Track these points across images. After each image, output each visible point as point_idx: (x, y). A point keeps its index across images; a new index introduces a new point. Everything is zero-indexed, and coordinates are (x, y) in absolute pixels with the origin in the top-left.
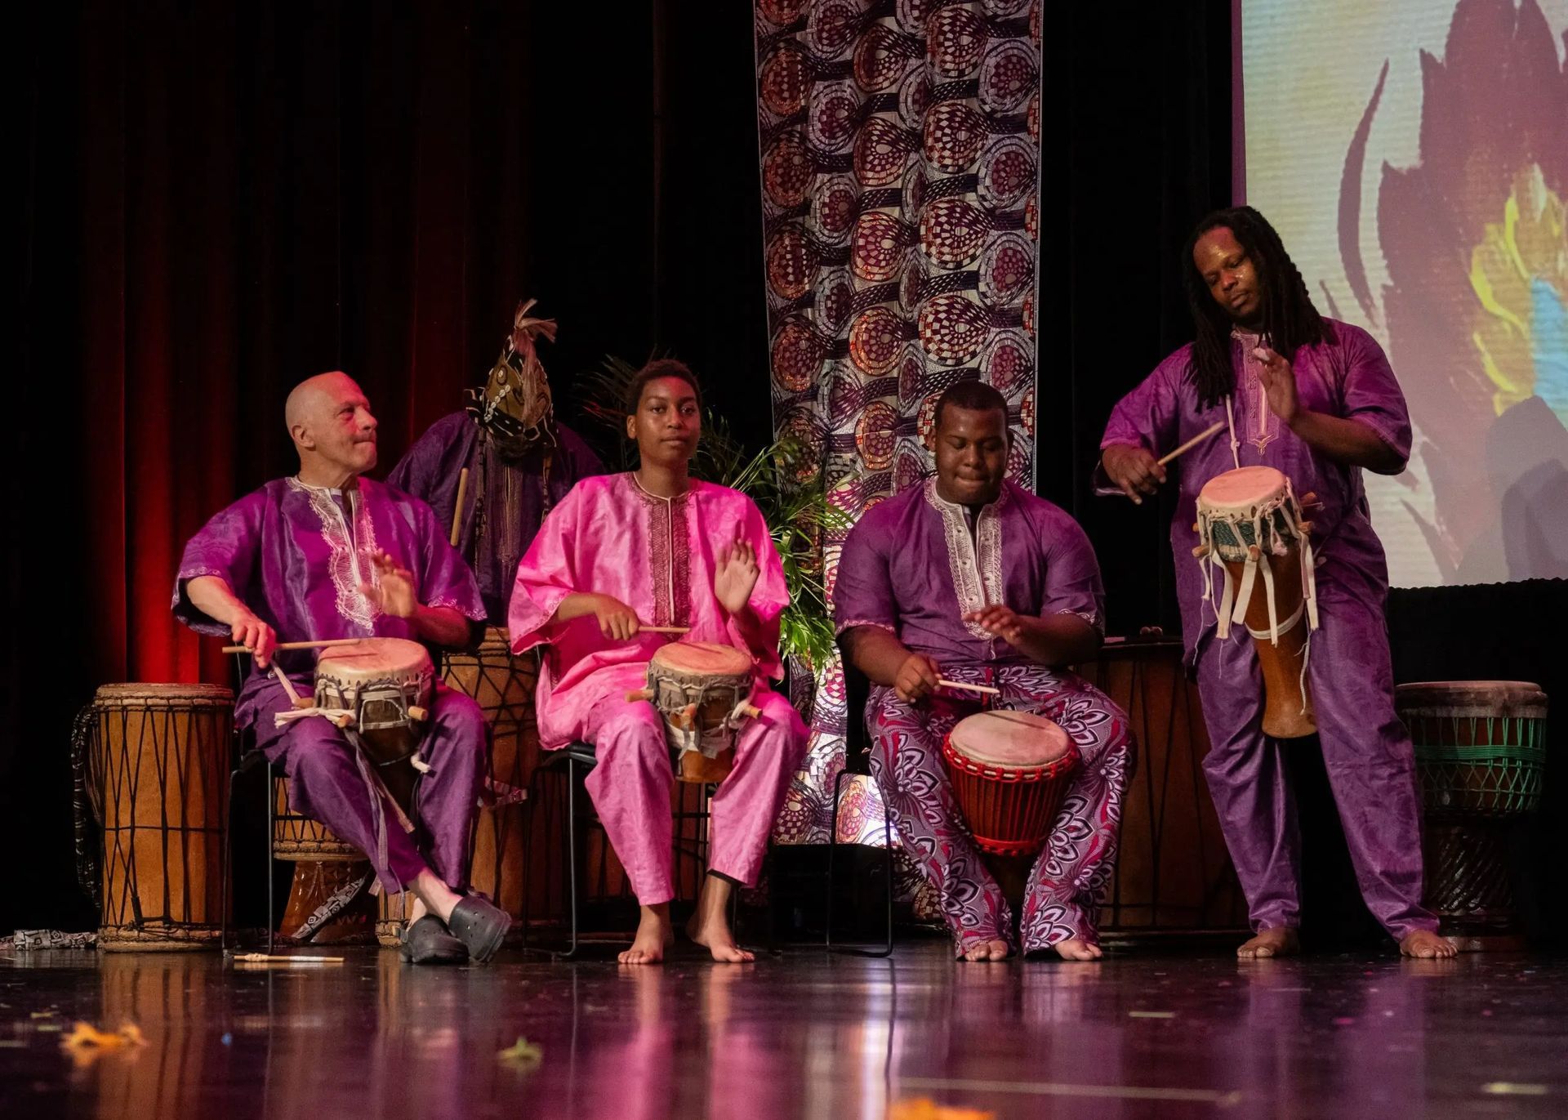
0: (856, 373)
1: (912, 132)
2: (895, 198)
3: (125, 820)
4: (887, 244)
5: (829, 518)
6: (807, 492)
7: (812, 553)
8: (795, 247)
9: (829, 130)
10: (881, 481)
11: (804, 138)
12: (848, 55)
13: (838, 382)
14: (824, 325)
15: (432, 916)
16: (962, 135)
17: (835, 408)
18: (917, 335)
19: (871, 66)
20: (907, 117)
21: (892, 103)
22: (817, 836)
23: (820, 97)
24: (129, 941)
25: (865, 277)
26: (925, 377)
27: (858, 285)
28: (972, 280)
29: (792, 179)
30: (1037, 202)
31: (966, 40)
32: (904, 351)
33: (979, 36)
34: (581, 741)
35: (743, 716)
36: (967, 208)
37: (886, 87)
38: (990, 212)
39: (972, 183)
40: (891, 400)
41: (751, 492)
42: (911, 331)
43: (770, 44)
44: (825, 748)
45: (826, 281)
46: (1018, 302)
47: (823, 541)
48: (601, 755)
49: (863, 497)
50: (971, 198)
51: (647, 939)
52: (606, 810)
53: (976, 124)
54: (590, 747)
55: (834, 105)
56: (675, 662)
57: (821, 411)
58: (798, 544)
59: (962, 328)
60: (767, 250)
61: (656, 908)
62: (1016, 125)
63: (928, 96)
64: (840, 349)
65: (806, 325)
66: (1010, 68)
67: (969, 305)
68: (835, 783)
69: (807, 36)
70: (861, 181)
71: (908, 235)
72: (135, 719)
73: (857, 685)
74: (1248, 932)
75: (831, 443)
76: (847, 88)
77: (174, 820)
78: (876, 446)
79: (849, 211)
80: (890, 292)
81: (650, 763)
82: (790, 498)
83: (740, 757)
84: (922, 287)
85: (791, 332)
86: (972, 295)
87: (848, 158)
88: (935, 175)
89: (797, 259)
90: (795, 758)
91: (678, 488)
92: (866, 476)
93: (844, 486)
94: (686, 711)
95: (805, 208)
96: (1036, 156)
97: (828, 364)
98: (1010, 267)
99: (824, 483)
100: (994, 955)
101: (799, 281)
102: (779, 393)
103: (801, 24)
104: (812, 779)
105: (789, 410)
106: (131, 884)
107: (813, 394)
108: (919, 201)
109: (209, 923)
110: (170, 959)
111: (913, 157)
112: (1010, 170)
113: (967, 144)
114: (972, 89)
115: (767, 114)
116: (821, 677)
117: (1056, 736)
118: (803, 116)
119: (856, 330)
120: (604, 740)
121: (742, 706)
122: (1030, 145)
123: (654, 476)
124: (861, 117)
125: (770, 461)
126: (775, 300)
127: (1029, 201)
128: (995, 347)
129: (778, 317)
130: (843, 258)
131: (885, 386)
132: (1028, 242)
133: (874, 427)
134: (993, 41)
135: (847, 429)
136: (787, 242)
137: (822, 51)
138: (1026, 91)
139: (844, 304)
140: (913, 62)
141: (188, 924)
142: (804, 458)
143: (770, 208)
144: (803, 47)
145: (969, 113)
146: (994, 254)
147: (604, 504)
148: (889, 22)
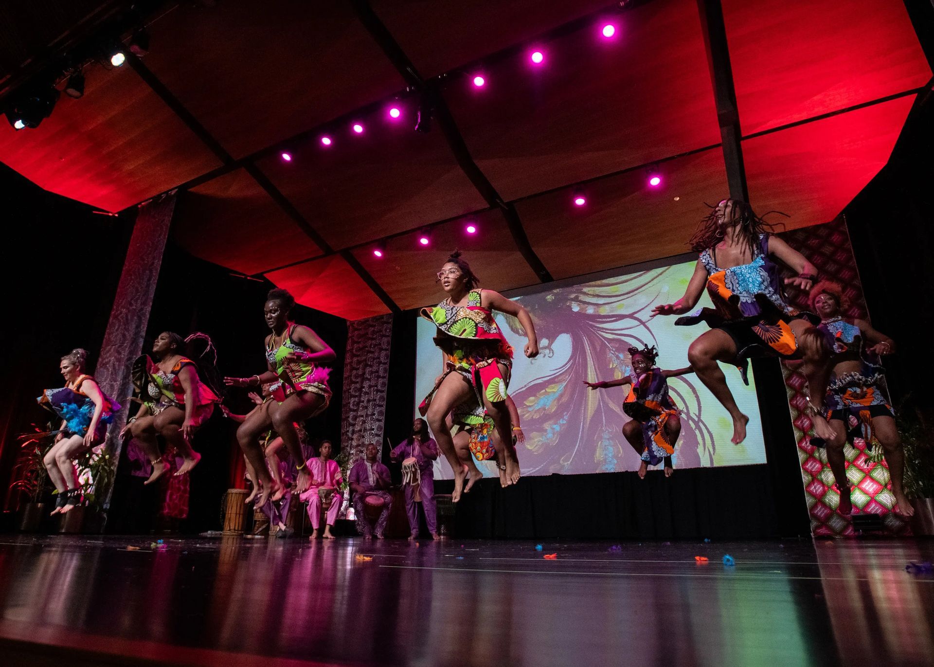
0: (354, 443)
1: (366, 406)
2: (362, 416)
3: (230, 512)
4: (361, 423)
5: (349, 466)
6: (345, 462)
7: (345, 471)
8: (347, 423)
9: (353, 405)
10: (357, 460)
11: (349, 406)
12: (357, 394)
13: (351, 444)
14: (350, 435)
15: (280, 529)
16: (373, 407)
17: (351, 449)
18: (364, 437)
19: (360, 396)
20: (365, 404)
21: (363, 402)
22: (343, 518)
23: (352, 400)
24: (228, 533)
25: (357, 428)
26: (365, 444)
27: (356, 429)
28: (373, 429)
29: (347, 412)
30: (384, 418)
31: (375, 393)
32: (362, 440)
33: (377, 392)
34: (307, 501)
35: (332, 496)
36: (373, 418)
37: (362, 399)
38: (377, 419)
39: (374, 414)
40: (359, 447)
41: (337, 461)
42: (363, 437)
43: (345, 392)
44: (345, 503)
45: (351, 429)
46: (380, 433)
47: (347, 470)
48: (310, 503)
49: (354, 463)
50: (374, 417)
51: (314, 535)
52: (310, 513)
53: (375, 405)
54: (308, 502)
55: (355, 401)
56: (322, 488)
57: (349, 449)
58: (343, 470)
59: (371, 437)
60: (342, 423)
61: (316, 529)
62: (381, 406)
63: (369, 401)
64: (352, 439)
65: (347, 435)
66: (382, 398)
67: (372, 433)
68: (346, 509)
69: (351, 391)
70: (357, 413)
71: (364, 422)
72: (234, 495)
73: (351, 493)
74: (410, 535)
75: (349, 454)
76: (356, 399)
77: (238, 512)
78: (357, 455)
79: (355, 418)
80: (360, 431)
81: (318, 505)
82: (343, 463)
83: (332, 504)
84: (365, 430)
85: (345, 436)
86: (373, 432)
87: (356, 410)
88: (369, 413)
89: (347, 425)
90: (341, 505)
91: (326, 460)
92: (355, 459)
93: (351, 461)
94: (323, 495)
95: (349, 417)
96: (384, 411)
97: (350, 441)
98: (379, 428)
99: (348, 460)
100: (370, 538)
101: (347, 429)
102: (342, 446)
103: (350, 389)
104: (342, 509)
105: (344, 448)
106: (229, 523)
107: (347, 446)
108: (366, 417)
109: (241, 530)
110: (234, 536)
111: (366, 410)
112: (380, 413)
113: (374, 409)
114: (375, 400)
115: (344, 402)
116: (345, 492)
117: (382, 500)
118: (349, 403)
119: (355, 436)
120: (311, 501)
121: (332, 494)
122: (383, 409)
123: (322, 458)
124: (358, 404)
125: (340, 456)
126: (343, 431)
127: (383, 418)
128: (376, 440)
129: (343, 434)
130: (354, 425)
131: (358, 445)
132: (382, 424)
133: (356, 452)
134: (379, 393)
135: (352, 452)
136: (345, 422)
137: (353, 393)
138: (383, 401)
139: (353, 432)
140: (367, 396)
141: (238, 530)
142: (345, 456)
143: (343, 417)
144: (350, 392)
145: (375, 404)
146: (377, 425)
147: (314, 463)
148: (364, 390)
